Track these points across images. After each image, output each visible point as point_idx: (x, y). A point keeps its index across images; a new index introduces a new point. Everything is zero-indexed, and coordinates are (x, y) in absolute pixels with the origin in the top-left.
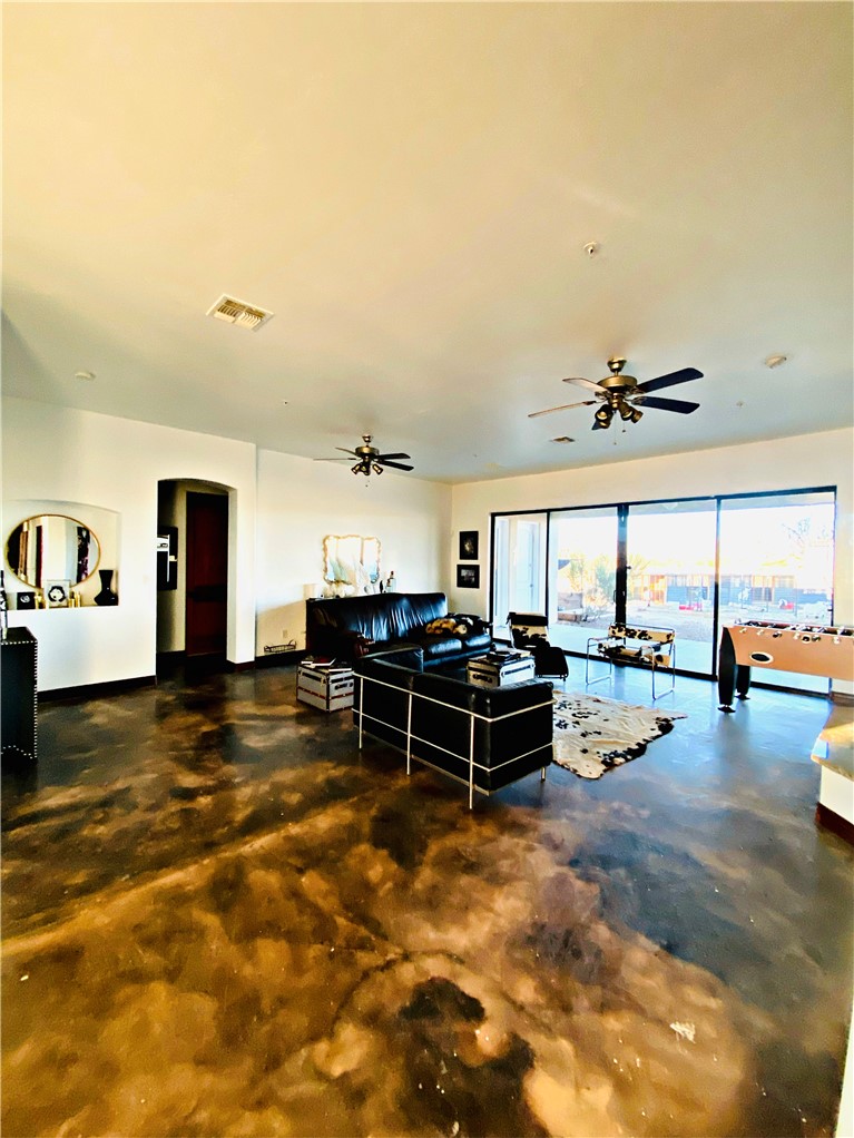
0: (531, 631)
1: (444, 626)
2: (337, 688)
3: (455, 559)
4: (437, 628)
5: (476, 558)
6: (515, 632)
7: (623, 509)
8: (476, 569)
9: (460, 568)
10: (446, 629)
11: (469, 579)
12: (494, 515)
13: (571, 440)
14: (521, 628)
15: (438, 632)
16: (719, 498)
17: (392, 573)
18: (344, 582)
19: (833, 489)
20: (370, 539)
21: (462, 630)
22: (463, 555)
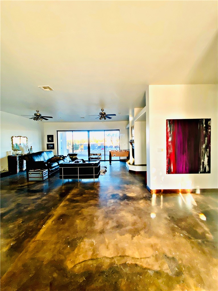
0: (74, 157)
1: (57, 158)
2: (44, 174)
3: (46, 142)
4: (55, 159)
5: (53, 142)
6: (71, 158)
7: (89, 131)
8: (53, 144)
9: (48, 145)
10: (58, 159)
11: (51, 147)
12: (57, 131)
13: (84, 118)
14: (72, 157)
15: (55, 160)
16: (104, 130)
17: (31, 147)
18: (18, 150)
19: (119, 130)
20: (25, 137)
21: (61, 158)
22: (49, 141)
